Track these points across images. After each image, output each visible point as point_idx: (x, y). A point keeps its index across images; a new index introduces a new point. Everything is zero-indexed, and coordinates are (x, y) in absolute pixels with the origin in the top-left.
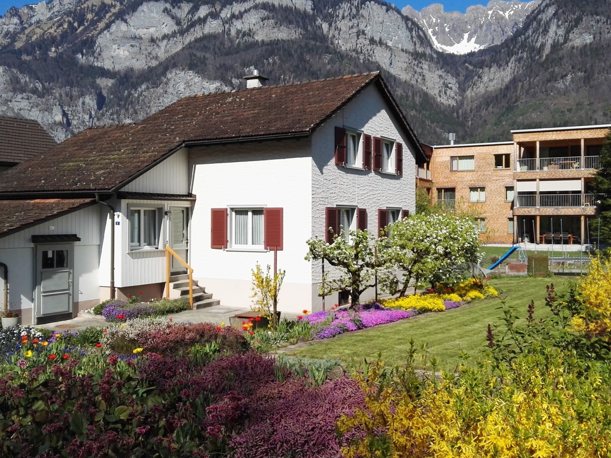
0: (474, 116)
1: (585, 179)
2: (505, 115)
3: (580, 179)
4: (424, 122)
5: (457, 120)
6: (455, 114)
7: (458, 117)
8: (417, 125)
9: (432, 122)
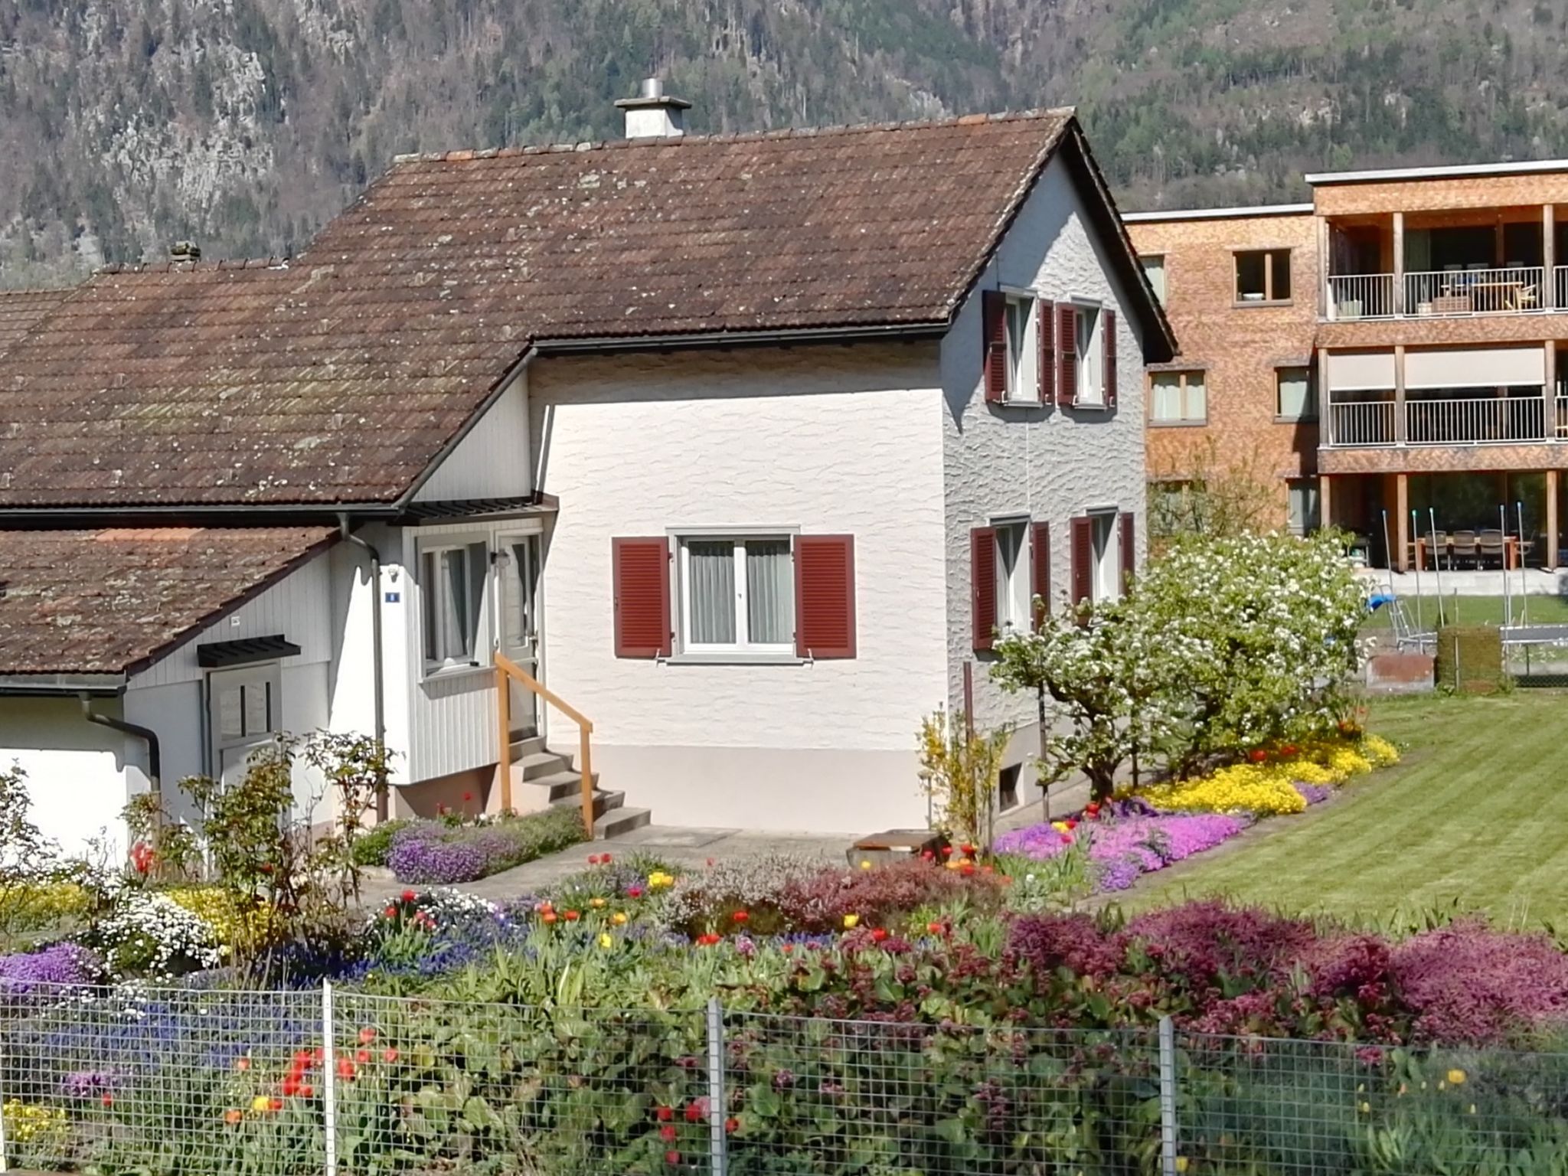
0: (1034, 23)
1: (1557, 342)
2: (1157, 20)
3: (1539, 344)
4: (831, 46)
5: (966, 37)
6: (957, 15)
7: (970, 27)
8: (807, 60)
9: (868, 47)
